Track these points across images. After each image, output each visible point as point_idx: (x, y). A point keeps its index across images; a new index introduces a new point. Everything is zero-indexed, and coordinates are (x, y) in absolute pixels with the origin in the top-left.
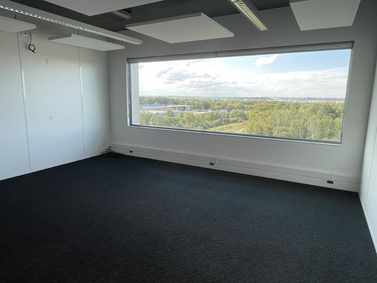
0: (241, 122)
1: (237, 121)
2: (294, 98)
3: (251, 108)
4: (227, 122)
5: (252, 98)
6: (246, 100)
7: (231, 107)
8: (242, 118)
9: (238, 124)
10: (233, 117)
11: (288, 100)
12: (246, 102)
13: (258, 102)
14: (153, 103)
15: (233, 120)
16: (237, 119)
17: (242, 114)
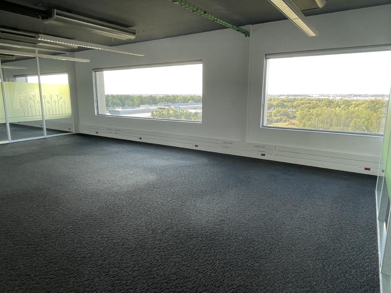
0: (285, 121)
1: (281, 121)
2: (335, 95)
3: (292, 106)
4: (270, 122)
5: (289, 95)
6: (283, 97)
7: (270, 106)
8: (285, 117)
9: (283, 124)
10: (276, 115)
11: (330, 96)
12: (285, 100)
13: (299, 99)
14: (188, 102)
15: (277, 119)
16: (281, 118)
17: (285, 113)
